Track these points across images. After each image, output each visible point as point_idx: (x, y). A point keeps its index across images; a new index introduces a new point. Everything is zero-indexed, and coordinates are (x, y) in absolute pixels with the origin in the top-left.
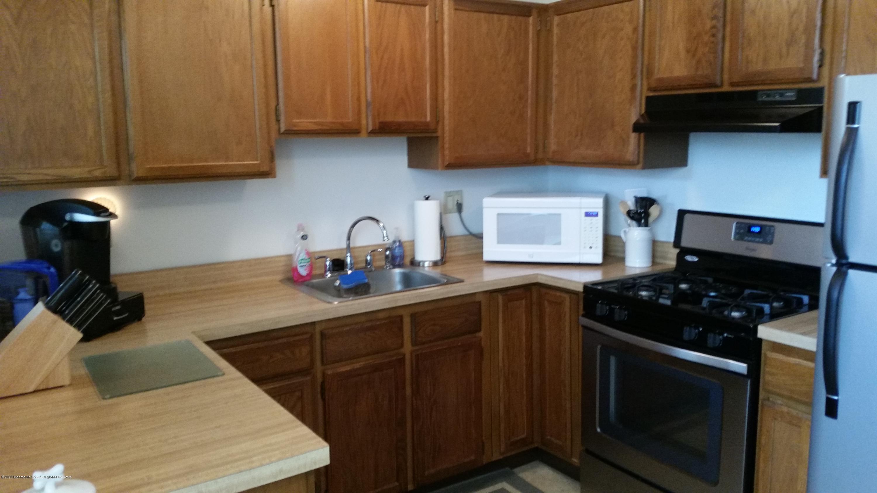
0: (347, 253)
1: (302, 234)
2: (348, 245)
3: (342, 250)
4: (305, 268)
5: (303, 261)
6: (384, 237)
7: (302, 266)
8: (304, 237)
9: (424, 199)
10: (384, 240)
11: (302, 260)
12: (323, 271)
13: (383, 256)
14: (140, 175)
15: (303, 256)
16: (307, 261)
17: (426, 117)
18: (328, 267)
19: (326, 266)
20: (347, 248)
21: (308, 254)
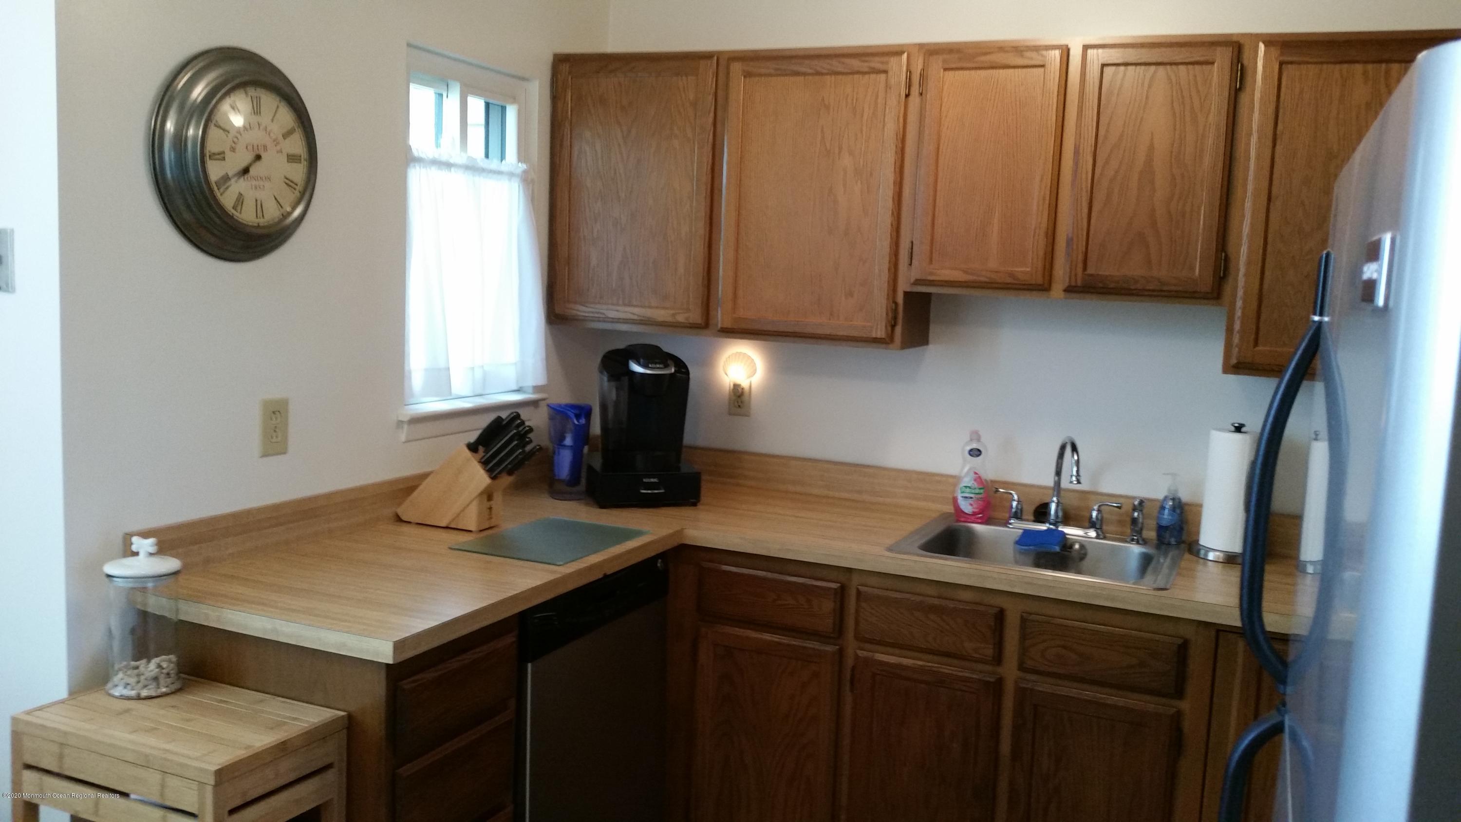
0: (1053, 496)
1: (974, 446)
2: (1058, 483)
3: (1045, 488)
4: (970, 501)
5: (968, 490)
6: (1072, 476)
7: (966, 497)
8: (976, 453)
9: (1233, 429)
10: (1071, 482)
11: (966, 487)
12: (1007, 515)
13: (1128, 520)
14: (725, 326)
15: (968, 481)
16: (977, 491)
17: (1192, 268)
18: (1014, 510)
19: (1011, 507)
20: (1054, 489)
21: (978, 479)
